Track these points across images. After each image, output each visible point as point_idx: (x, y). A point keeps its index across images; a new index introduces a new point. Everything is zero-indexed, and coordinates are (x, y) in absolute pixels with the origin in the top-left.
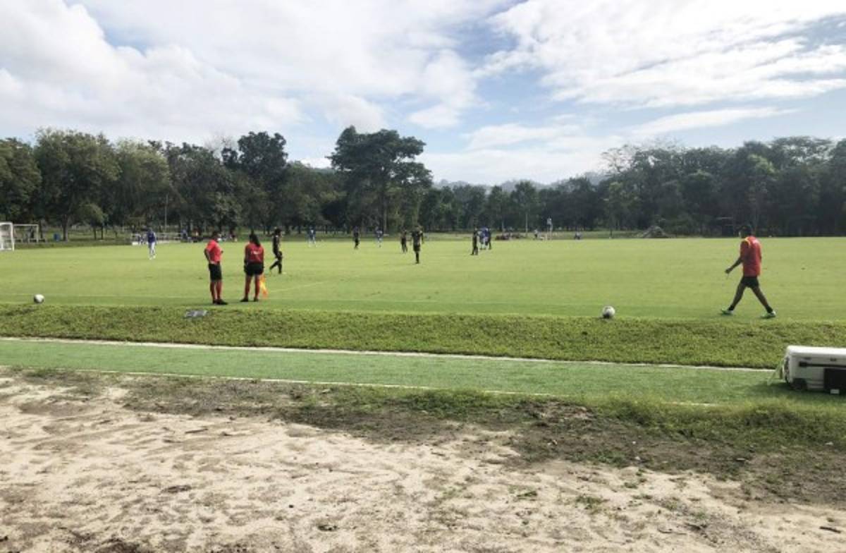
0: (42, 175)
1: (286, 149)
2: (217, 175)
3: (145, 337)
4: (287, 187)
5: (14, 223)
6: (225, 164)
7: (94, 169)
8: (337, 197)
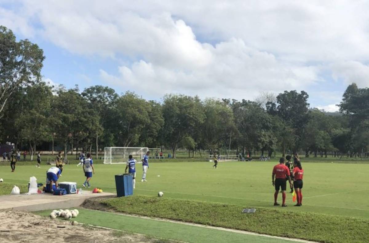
0: (165, 121)
1: (308, 101)
2: (262, 119)
3: (218, 223)
4: (308, 126)
5: (149, 148)
6: (268, 112)
7: (191, 116)
8: (344, 132)
